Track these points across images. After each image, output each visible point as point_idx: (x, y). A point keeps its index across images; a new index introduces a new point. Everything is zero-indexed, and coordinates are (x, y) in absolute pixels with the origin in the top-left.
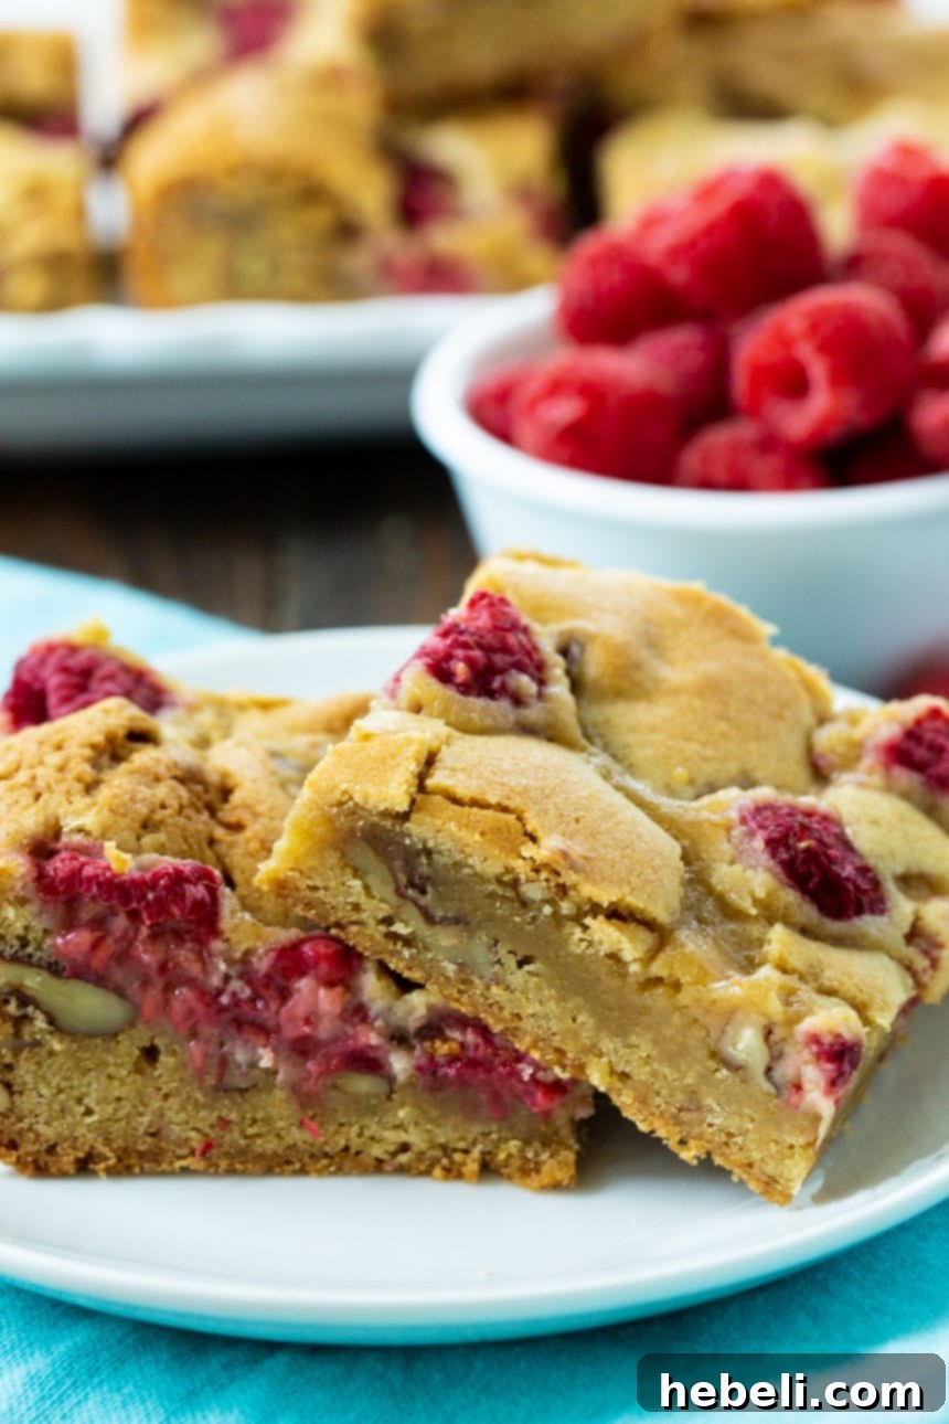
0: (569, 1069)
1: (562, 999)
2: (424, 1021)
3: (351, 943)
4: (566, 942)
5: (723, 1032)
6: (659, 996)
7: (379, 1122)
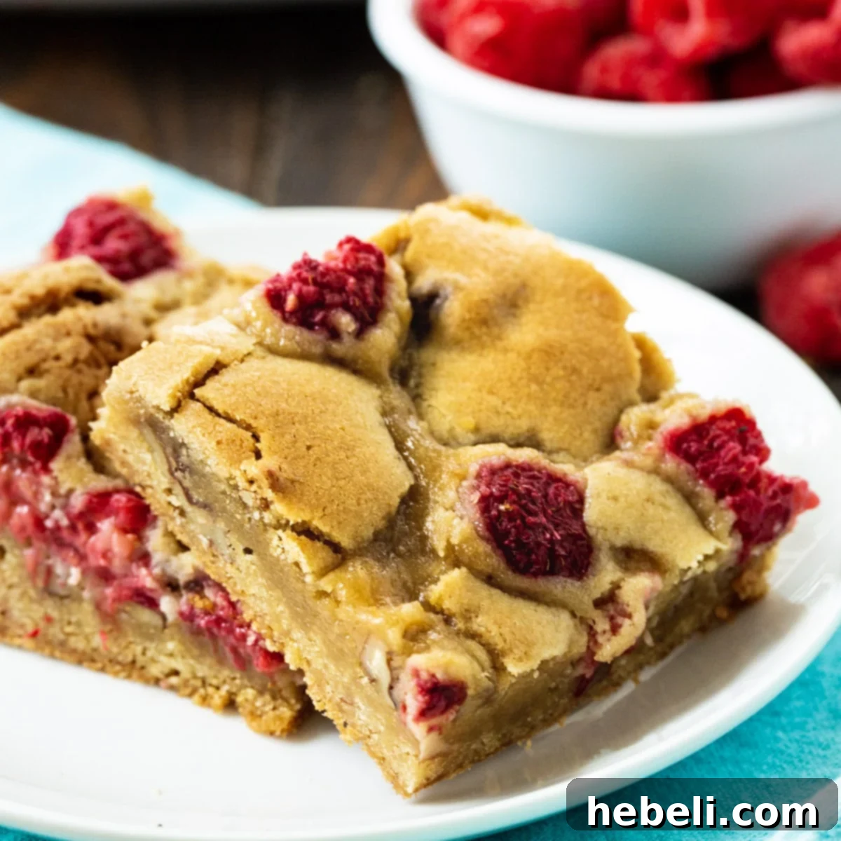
0: (277, 644)
1: (269, 588)
2: (191, 578)
3: (147, 502)
4: (268, 544)
5: (364, 648)
6: (324, 605)
7: (156, 648)
